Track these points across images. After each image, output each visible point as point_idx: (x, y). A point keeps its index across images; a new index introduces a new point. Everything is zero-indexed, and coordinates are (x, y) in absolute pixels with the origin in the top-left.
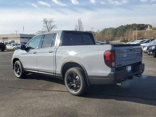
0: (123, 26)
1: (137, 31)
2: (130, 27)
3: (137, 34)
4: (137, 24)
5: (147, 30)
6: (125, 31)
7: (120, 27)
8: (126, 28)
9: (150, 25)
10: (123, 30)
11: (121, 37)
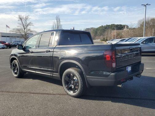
0: (102, 26)
1: (115, 31)
2: (109, 27)
3: (115, 34)
4: (115, 25)
5: (124, 30)
6: (105, 31)
7: (100, 27)
8: (106, 28)
9: (127, 26)
10: (103, 29)
11: (102, 36)
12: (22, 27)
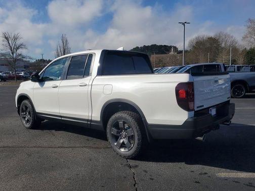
12: (9, 50)
